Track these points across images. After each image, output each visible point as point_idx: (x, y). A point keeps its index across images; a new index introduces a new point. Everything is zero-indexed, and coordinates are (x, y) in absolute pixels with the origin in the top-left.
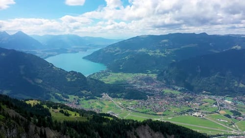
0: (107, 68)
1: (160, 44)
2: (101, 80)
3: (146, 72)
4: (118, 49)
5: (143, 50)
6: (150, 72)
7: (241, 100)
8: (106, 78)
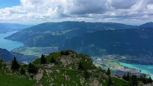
0: (24, 44)
1: (59, 28)
2: (21, 53)
3: (51, 46)
4: (31, 31)
5: (48, 32)
6: (54, 45)
7: (105, 58)
8: (25, 51)
